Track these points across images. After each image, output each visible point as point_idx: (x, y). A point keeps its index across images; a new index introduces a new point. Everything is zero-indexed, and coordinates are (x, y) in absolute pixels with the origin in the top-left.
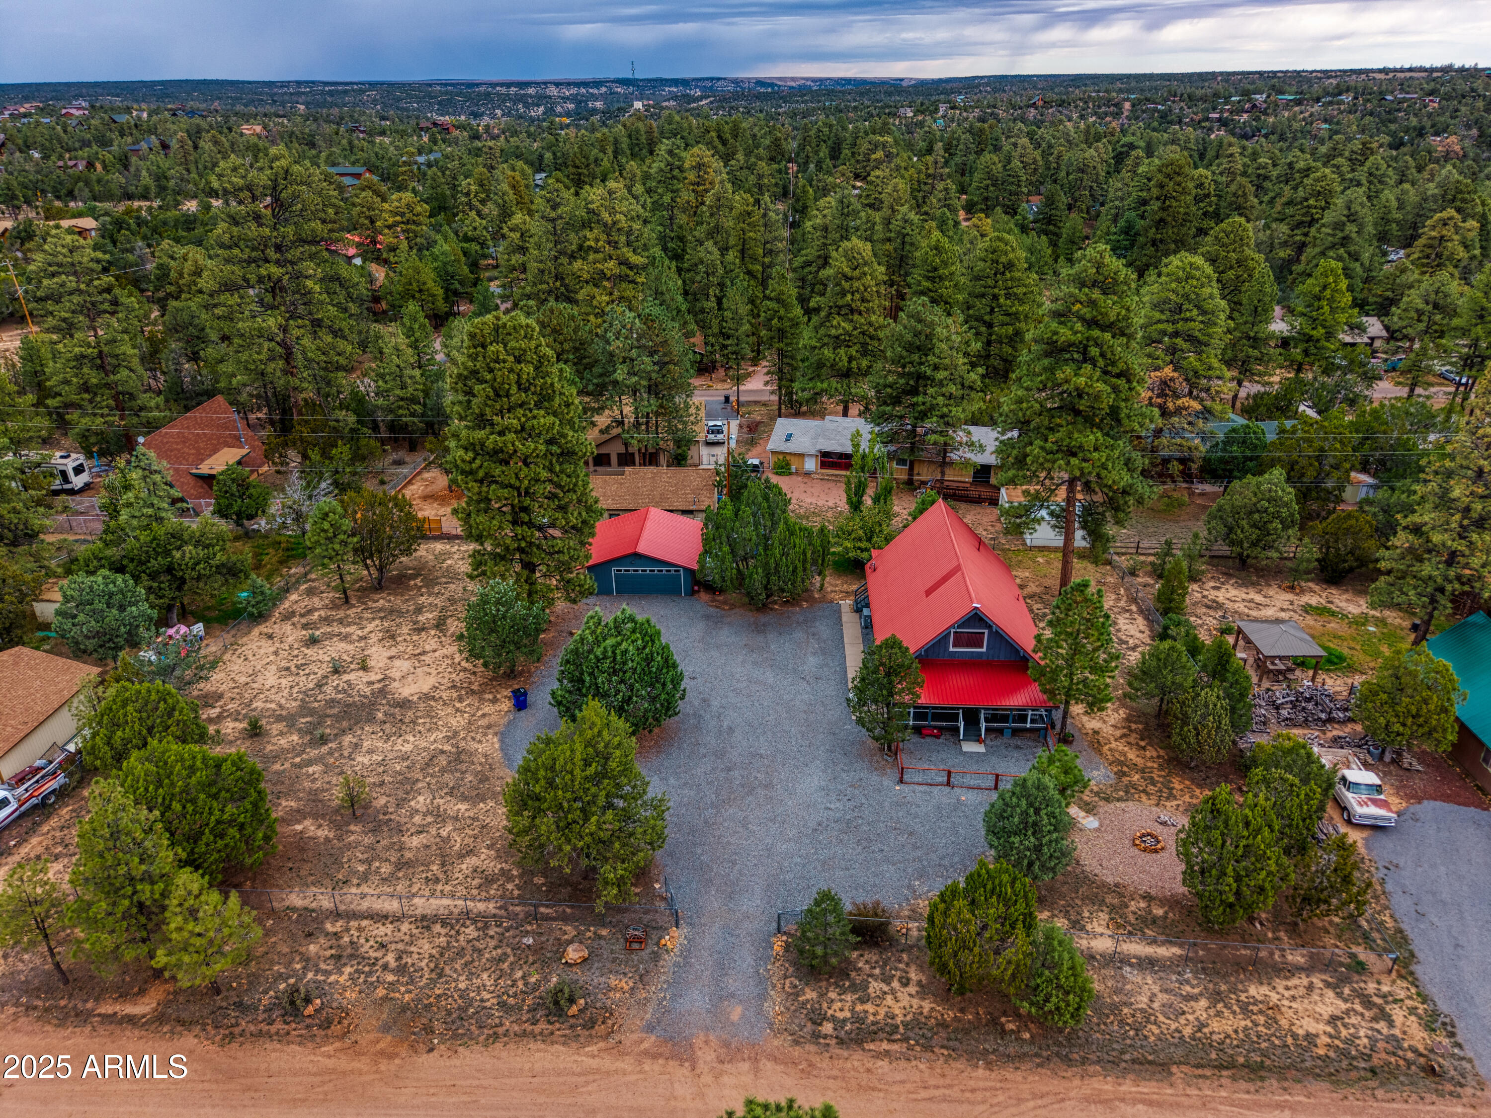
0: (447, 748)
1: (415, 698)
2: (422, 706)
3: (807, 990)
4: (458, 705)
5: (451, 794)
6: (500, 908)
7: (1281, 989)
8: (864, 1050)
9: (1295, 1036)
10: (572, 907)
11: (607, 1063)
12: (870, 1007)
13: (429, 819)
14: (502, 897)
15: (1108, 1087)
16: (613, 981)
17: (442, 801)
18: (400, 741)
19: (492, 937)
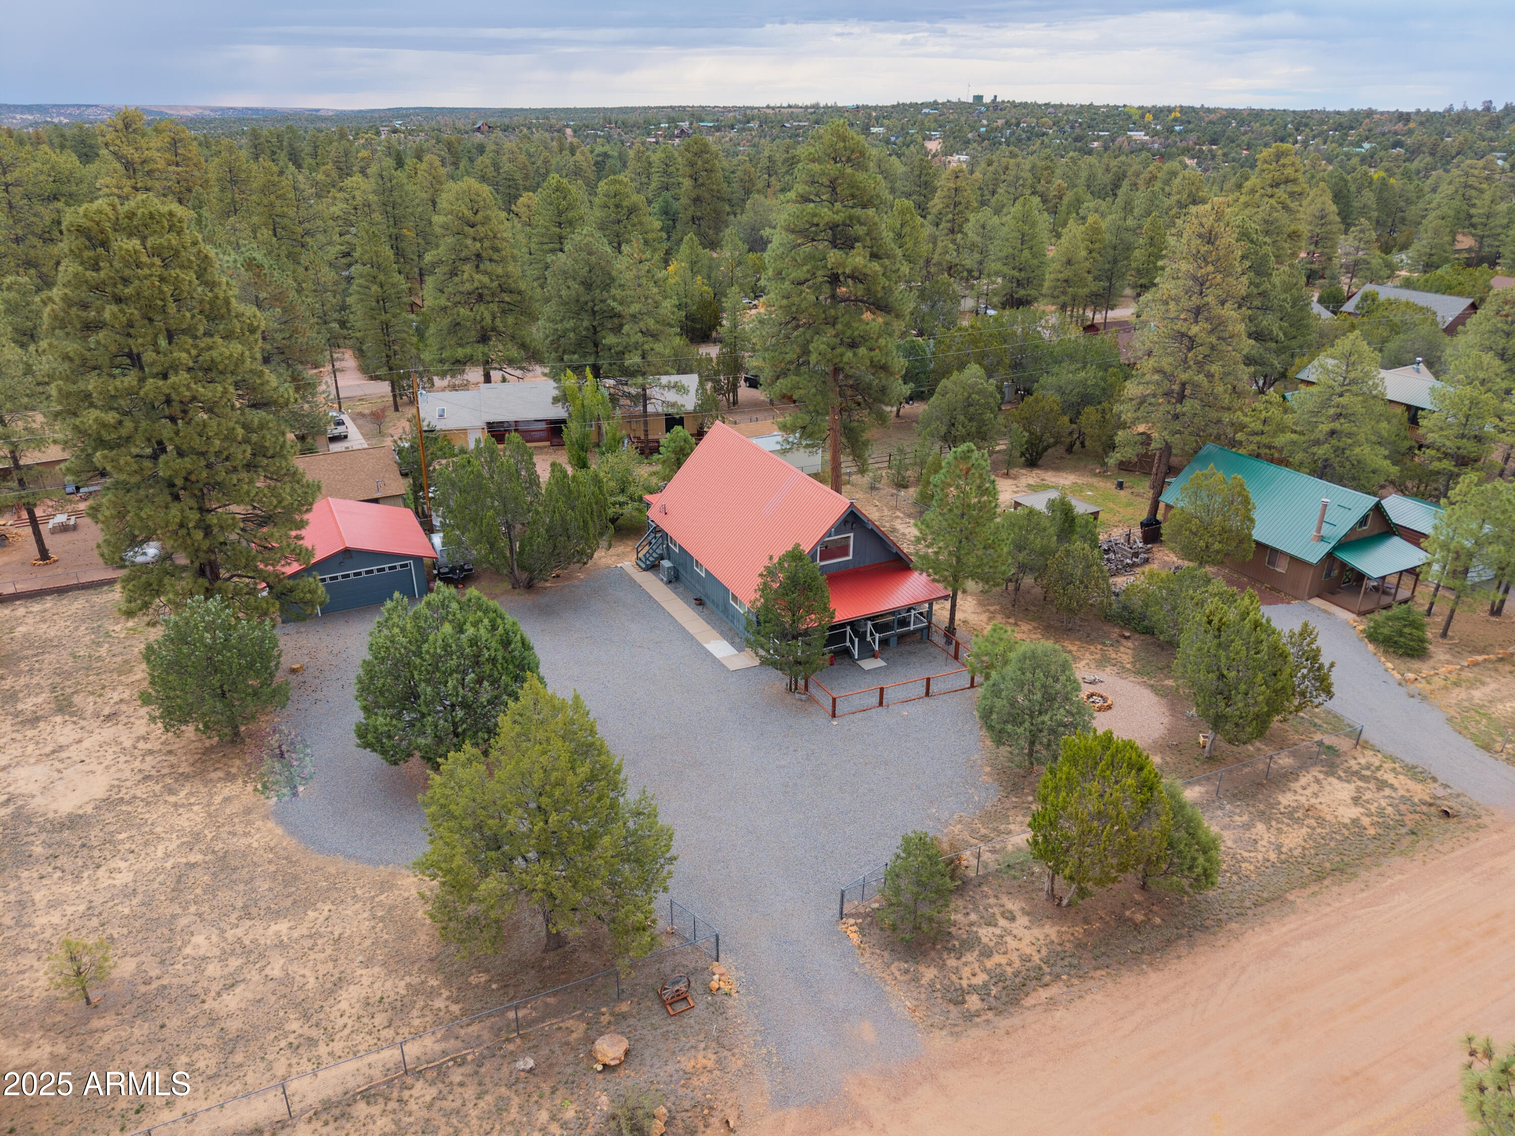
0: (196, 857)
1: (89, 809)
2: (109, 817)
3: (922, 969)
4: (172, 799)
5: (249, 916)
6: (444, 1038)
7: (1300, 791)
8: (1028, 1009)
9: (1345, 826)
10: (555, 994)
12: (997, 959)
13: (234, 963)
14: (438, 1022)
15: (1265, 938)
16: (688, 1064)
17: (239, 932)
18: (101, 872)
19: (461, 1084)
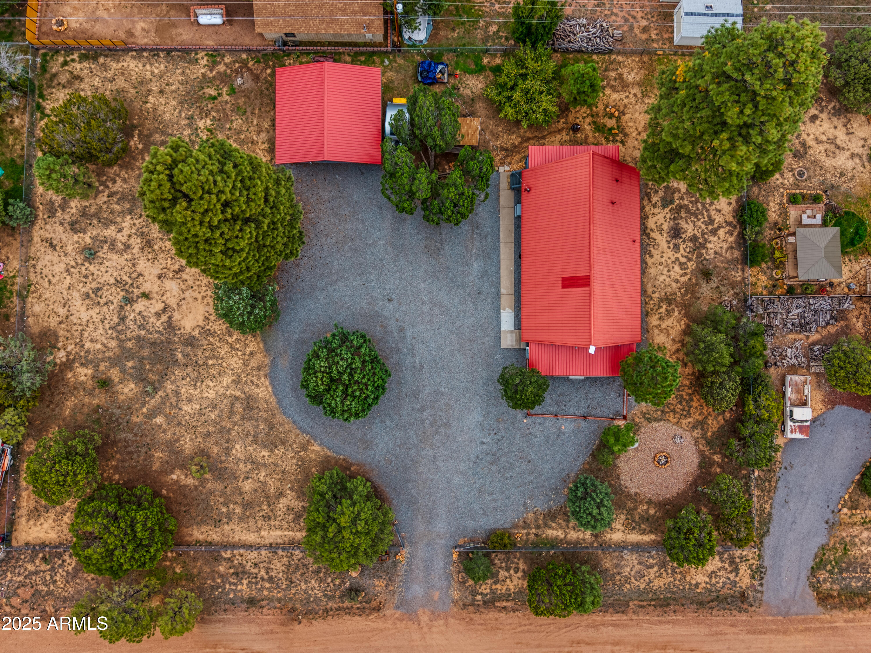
3: (469, 580)
5: (255, 442)
8: (495, 607)
11: (380, 624)
13: (249, 466)
15: (599, 618)
